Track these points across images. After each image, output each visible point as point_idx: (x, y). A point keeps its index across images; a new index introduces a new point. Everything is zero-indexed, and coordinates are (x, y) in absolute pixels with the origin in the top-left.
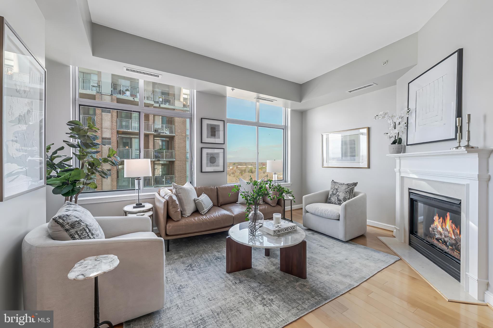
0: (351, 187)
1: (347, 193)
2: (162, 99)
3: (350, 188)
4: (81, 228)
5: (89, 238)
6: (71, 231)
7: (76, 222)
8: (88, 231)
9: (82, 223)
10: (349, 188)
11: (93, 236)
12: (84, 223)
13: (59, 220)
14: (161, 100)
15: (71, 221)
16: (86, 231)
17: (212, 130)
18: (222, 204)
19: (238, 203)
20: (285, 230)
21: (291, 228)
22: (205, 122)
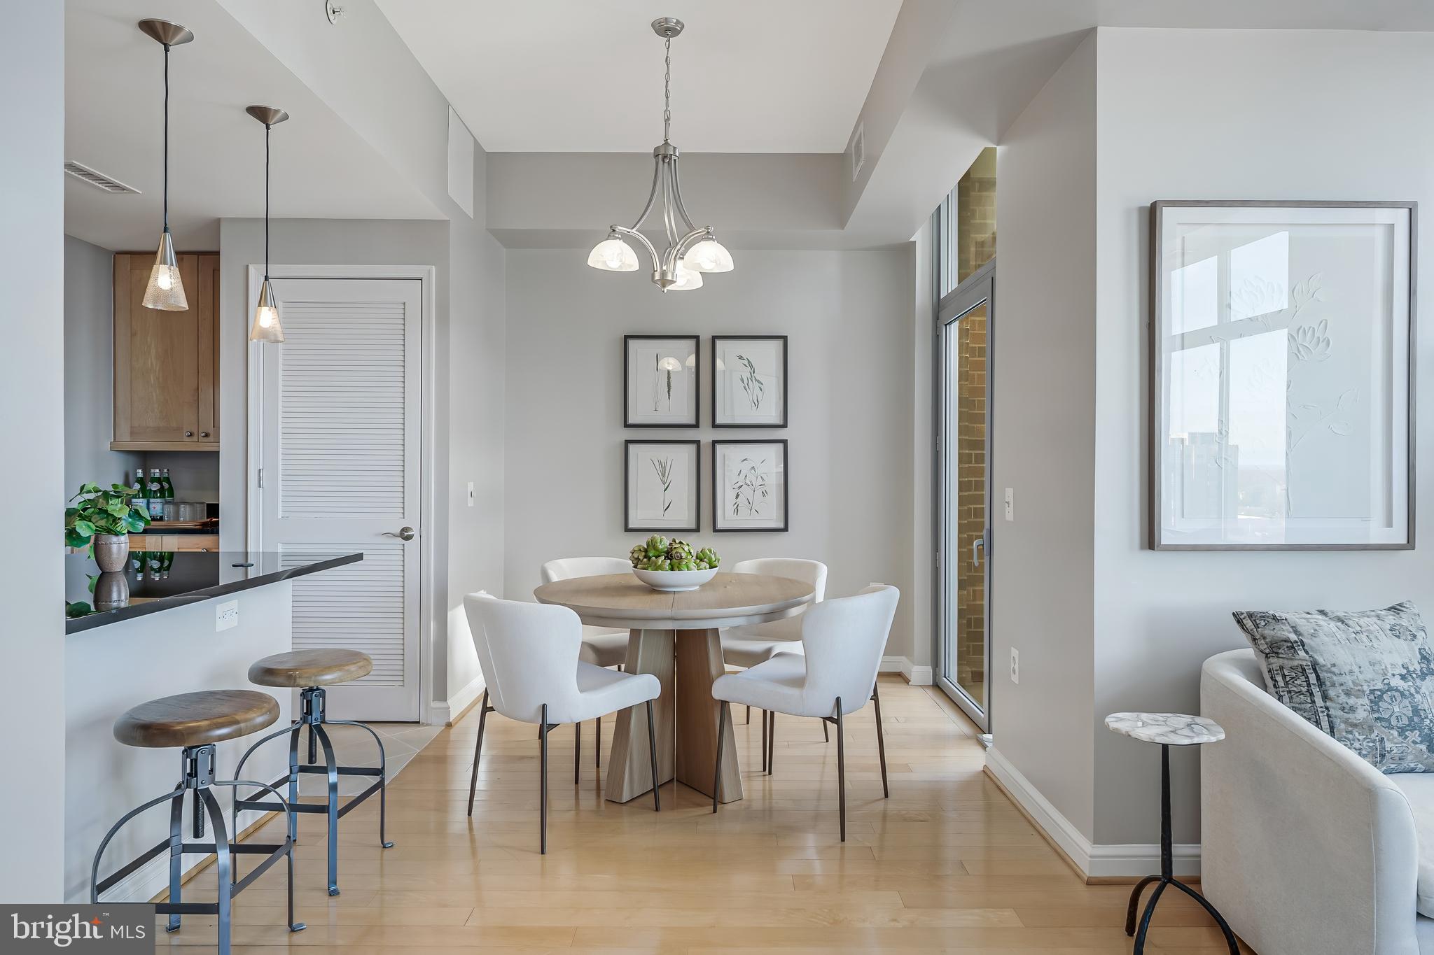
4: (1296, 663)
5: (1309, 702)
6: (1271, 660)
7: (1286, 642)
8: (1313, 679)
9: (1302, 653)
11: (1325, 702)
12: (1307, 652)
13: (1245, 622)
15: (1272, 632)
16: (1307, 677)
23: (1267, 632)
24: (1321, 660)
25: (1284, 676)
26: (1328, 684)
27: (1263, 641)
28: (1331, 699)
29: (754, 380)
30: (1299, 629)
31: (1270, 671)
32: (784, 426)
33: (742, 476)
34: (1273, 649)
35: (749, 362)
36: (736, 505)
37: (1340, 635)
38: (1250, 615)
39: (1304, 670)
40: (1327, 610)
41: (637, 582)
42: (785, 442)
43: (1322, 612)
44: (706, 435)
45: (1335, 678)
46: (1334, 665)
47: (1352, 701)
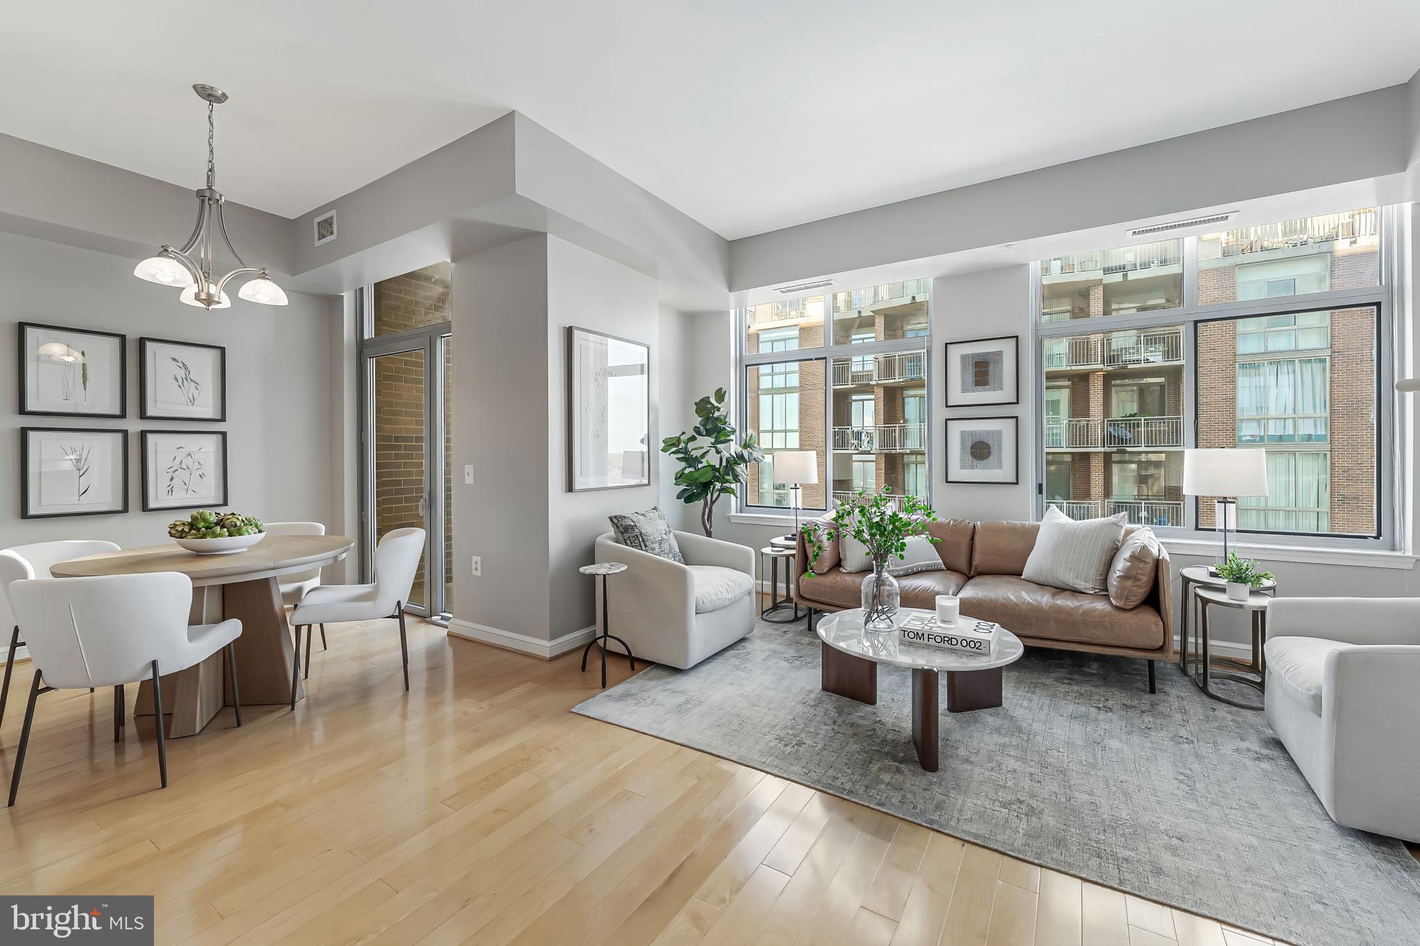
7: (630, 526)
8: (641, 540)
12: (638, 529)
13: (613, 520)
16: (639, 540)
17: (977, 370)
18: (979, 570)
19: (1022, 577)
20: (943, 640)
21: (964, 643)
22: (956, 353)
23: (623, 523)
24: (643, 531)
25: (630, 538)
26: (646, 541)
27: (620, 527)
29: (189, 380)
30: (633, 520)
31: (624, 540)
32: (223, 419)
33: (177, 461)
34: (625, 529)
35: (184, 364)
36: (171, 487)
37: (644, 521)
38: (615, 517)
39: (636, 534)
40: (638, 512)
41: (182, 550)
42: (224, 434)
44: (134, 425)
45: (647, 537)
46: (647, 532)
47: (654, 545)
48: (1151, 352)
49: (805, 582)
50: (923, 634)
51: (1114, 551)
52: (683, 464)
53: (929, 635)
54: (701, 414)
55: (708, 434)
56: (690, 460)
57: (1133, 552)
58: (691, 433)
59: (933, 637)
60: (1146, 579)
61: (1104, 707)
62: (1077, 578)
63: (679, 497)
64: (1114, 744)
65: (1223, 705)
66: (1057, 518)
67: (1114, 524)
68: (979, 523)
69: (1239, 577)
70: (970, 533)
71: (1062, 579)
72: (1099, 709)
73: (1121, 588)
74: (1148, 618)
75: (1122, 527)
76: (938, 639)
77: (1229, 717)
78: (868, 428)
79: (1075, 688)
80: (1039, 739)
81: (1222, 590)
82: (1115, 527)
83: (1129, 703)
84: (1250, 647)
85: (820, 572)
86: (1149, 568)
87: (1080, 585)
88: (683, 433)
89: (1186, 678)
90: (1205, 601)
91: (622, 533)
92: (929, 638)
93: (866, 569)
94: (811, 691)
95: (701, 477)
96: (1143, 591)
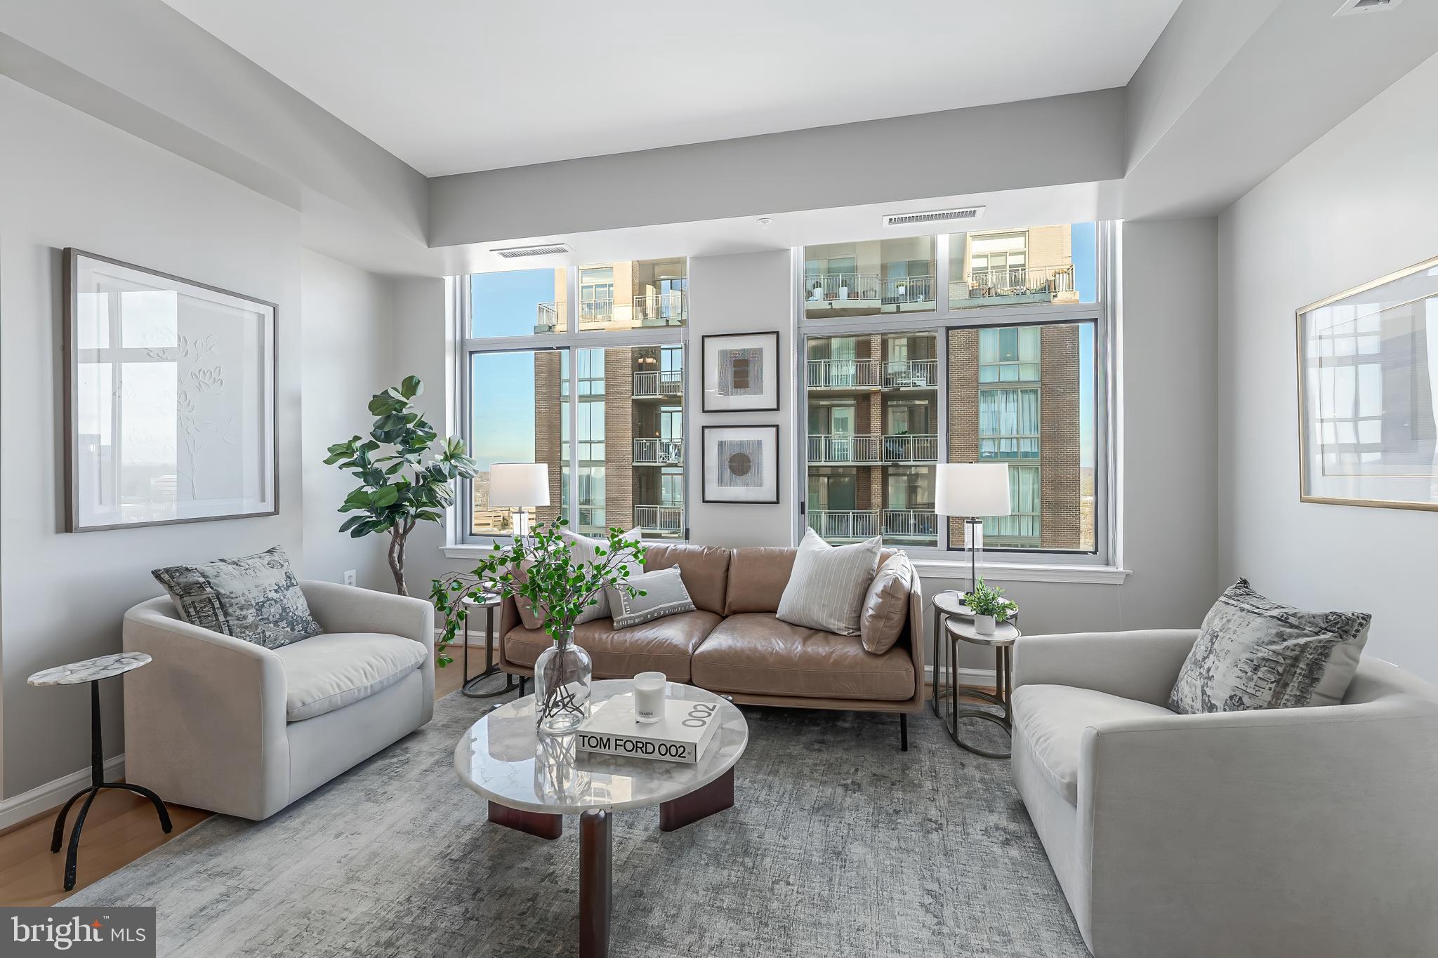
0: (1302, 641)
1: (1260, 674)
2: (906, 287)
3: (1290, 643)
4: (204, 597)
5: (214, 619)
6: (185, 599)
7: (197, 584)
8: (217, 604)
9: (209, 590)
10: (1285, 644)
11: (226, 618)
12: (212, 588)
13: (162, 576)
14: (902, 290)
15: (185, 580)
16: (213, 604)
17: (737, 369)
18: (734, 608)
19: (777, 616)
20: (635, 747)
21: (663, 750)
22: (714, 347)
23: (181, 580)
24: (223, 591)
25: (195, 608)
26: (228, 605)
27: (178, 587)
28: (230, 615)
30: (206, 574)
31: (184, 607)
34: (187, 590)
37: (236, 573)
38: (167, 571)
39: (210, 600)
40: (225, 558)
43: (223, 560)
45: (232, 601)
46: (232, 593)
47: (244, 613)
48: (918, 377)
49: (510, 644)
50: (608, 740)
51: (870, 580)
52: (361, 482)
53: (616, 740)
54: (376, 412)
55: (388, 438)
56: (372, 476)
57: (885, 586)
58: (367, 438)
59: (622, 743)
60: (898, 618)
61: (853, 783)
62: (831, 616)
63: (343, 529)
64: (857, 850)
65: (972, 755)
66: (816, 544)
67: (869, 550)
68: (735, 551)
69: (986, 609)
70: (725, 563)
71: (816, 618)
72: (846, 787)
73: (873, 629)
74: (899, 663)
75: (876, 553)
76: (629, 746)
77: (978, 775)
78: (675, 440)
79: (825, 756)
80: (768, 860)
81: (970, 622)
82: (870, 554)
83: (878, 771)
84: (994, 673)
85: (532, 628)
86: (900, 604)
87: (834, 625)
88: (357, 438)
89: (938, 722)
90: (956, 637)
91: (181, 597)
92: (616, 745)
93: (595, 617)
94: (468, 828)
95: (380, 499)
96: (894, 632)
